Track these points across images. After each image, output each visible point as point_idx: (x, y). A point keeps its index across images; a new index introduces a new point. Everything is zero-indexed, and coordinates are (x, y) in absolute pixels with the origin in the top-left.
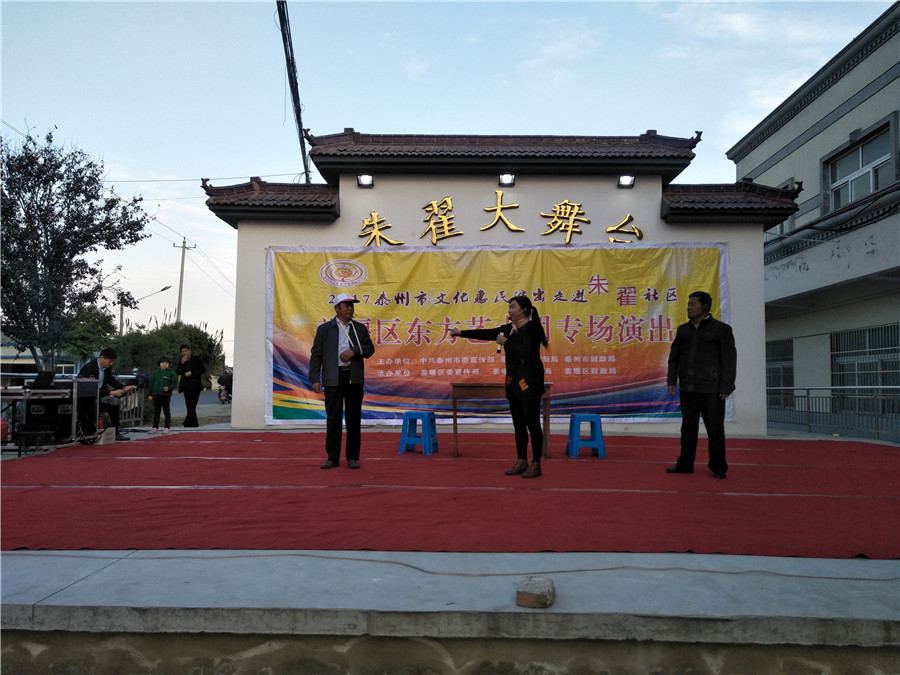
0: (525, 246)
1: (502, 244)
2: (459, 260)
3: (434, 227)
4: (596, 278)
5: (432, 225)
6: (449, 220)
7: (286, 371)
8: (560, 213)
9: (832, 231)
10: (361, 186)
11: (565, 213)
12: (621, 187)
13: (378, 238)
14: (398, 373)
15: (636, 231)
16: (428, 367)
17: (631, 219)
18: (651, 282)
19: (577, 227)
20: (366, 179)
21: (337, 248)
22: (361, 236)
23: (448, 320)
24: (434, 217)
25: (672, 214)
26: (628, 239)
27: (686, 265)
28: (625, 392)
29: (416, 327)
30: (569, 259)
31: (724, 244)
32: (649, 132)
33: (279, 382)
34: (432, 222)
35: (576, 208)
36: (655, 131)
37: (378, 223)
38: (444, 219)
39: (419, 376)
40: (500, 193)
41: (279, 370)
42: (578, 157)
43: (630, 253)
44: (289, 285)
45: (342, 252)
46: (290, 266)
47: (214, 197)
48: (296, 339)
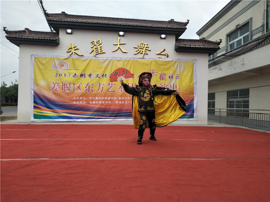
0: (128, 58)
1: (120, 57)
2: (104, 62)
3: (95, 50)
4: (152, 70)
5: (94, 49)
6: (100, 47)
7: (39, 101)
8: (140, 47)
9: (231, 56)
10: (67, 33)
11: (142, 47)
12: (161, 38)
13: (74, 53)
14: (81, 102)
15: (166, 54)
16: (92, 100)
17: (164, 50)
18: (170, 73)
19: (146, 52)
20: (69, 31)
21: (58, 56)
22: (67, 52)
23: (100, 84)
24: (95, 46)
25: (179, 49)
26: (163, 57)
27: (183, 66)
29: (88, 86)
30: (143, 63)
31: (196, 60)
32: (171, 20)
33: (36, 105)
34: (94, 48)
35: (146, 45)
36: (173, 20)
37: (74, 47)
38: (99, 47)
39: (89, 104)
40: (119, 38)
41: (36, 101)
42: (146, 27)
43: (164, 62)
44: (40, 69)
45: (60, 57)
46: (40, 62)
47: (9, 35)
48: (42, 89)
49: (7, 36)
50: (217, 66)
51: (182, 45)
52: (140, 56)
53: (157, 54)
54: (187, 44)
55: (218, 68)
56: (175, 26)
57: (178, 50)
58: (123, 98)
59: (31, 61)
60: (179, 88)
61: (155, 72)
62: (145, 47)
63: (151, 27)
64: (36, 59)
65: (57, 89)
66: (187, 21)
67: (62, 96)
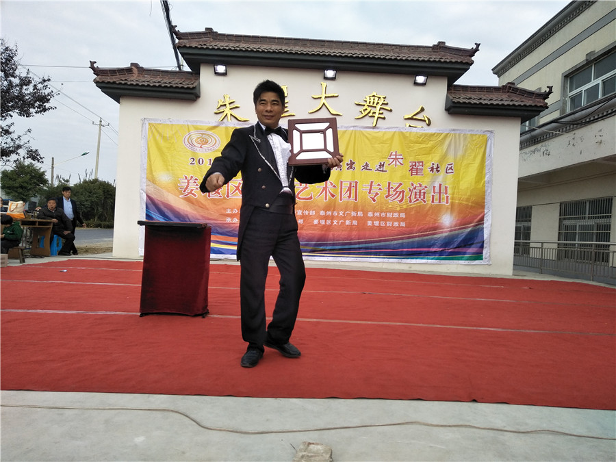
0: (342, 127)
4: (394, 153)
7: (156, 215)
8: (370, 102)
9: (574, 125)
10: (217, 74)
11: (374, 102)
12: (416, 84)
13: (229, 115)
15: (426, 119)
17: (422, 110)
18: (434, 159)
19: (382, 113)
20: (221, 69)
21: (197, 122)
22: (216, 113)
25: (454, 107)
26: (419, 124)
27: (462, 146)
28: (411, 240)
30: (375, 138)
31: (491, 132)
32: (440, 43)
35: (382, 100)
36: (444, 43)
37: (230, 104)
40: (324, 83)
41: (150, 214)
42: (384, 59)
43: (421, 135)
44: (159, 149)
45: (202, 124)
46: (160, 134)
47: (100, 77)
48: (164, 191)
49: (98, 80)
50: (539, 146)
51: (462, 98)
52: (369, 122)
53: (406, 119)
54: (473, 96)
55: (542, 151)
56: (448, 58)
57: (451, 111)
58: (329, 213)
59: (142, 131)
60: (453, 194)
61: (401, 157)
62: (381, 103)
63: (396, 59)
64: (153, 128)
65: (192, 190)
66: (475, 47)
67: (202, 206)
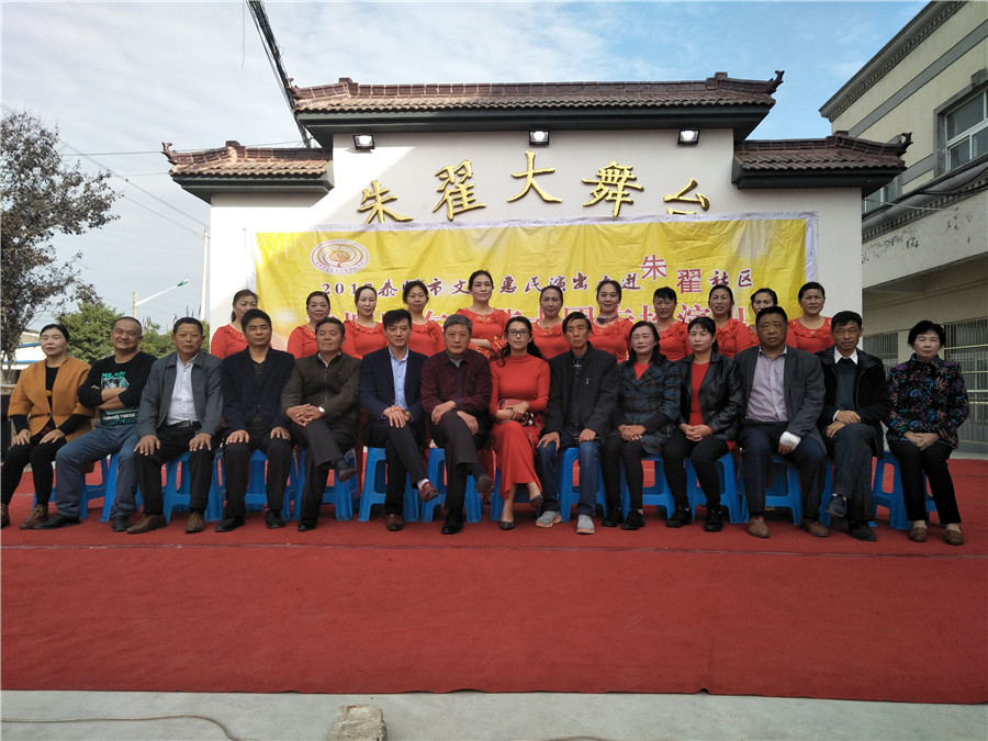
0: (563, 221)
1: (534, 219)
3: (450, 199)
4: (651, 259)
5: (447, 196)
6: (468, 189)
8: (606, 178)
10: (359, 149)
11: (613, 178)
12: (681, 143)
13: (381, 213)
17: (694, 185)
18: (717, 264)
19: (628, 195)
20: (365, 140)
25: (746, 177)
26: (690, 210)
27: (763, 240)
30: (617, 235)
31: (812, 214)
32: (717, 74)
34: (448, 192)
35: (627, 173)
36: (725, 74)
37: (381, 194)
38: (463, 188)
40: (531, 155)
42: (626, 107)
43: (694, 227)
45: (339, 230)
46: (274, 250)
47: (178, 166)
49: (175, 171)
50: (899, 232)
51: (759, 161)
52: (605, 210)
53: (667, 202)
54: (779, 158)
55: (905, 240)
56: (732, 98)
57: (742, 183)
59: (245, 245)
61: (663, 263)
62: (624, 179)
63: (644, 106)
64: (263, 241)
66: (775, 77)
